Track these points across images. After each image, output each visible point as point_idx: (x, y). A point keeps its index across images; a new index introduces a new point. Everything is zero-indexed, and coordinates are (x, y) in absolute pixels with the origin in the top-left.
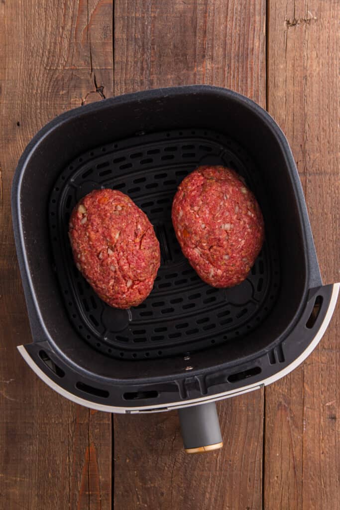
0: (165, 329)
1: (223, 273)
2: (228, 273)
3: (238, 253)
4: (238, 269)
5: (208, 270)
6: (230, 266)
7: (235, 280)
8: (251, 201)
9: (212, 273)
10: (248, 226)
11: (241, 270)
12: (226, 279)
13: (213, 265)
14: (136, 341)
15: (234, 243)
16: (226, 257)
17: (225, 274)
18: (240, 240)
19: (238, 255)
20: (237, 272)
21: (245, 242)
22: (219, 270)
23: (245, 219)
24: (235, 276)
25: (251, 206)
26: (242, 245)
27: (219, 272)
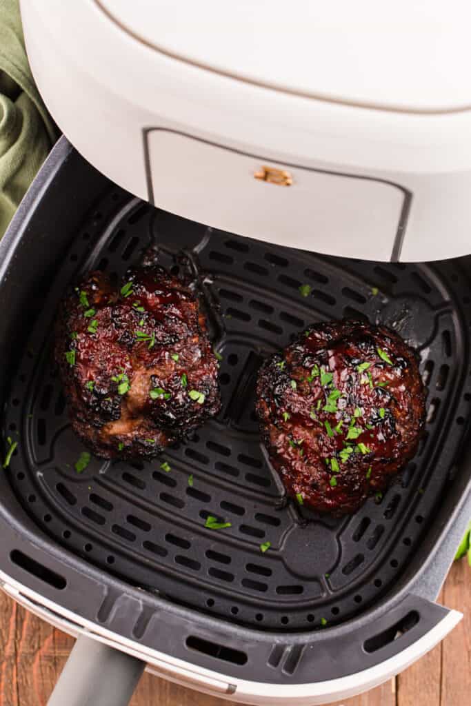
0: (146, 527)
14: (87, 512)
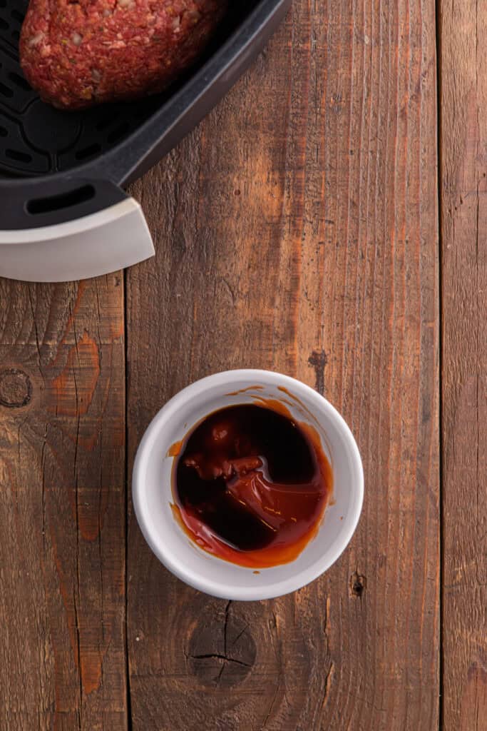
1: (49, 57)
2: (56, 66)
3: (97, 51)
4: (73, 74)
5: (36, 29)
6: (68, 56)
7: (54, 87)
8: (200, 12)
9: (36, 41)
10: (152, 31)
11: (76, 81)
12: (44, 70)
13: (49, 31)
15: (106, 30)
16: (76, 39)
17: (50, 61)
18: (119, 35)
19: (93, 54)
20: (66, 78)
21: (122, 48)
22: (49, 46)
23: (160, 19)
24: (61, 81)
25: (192, 17)
26: (114, 46)
27: (47, 49)
